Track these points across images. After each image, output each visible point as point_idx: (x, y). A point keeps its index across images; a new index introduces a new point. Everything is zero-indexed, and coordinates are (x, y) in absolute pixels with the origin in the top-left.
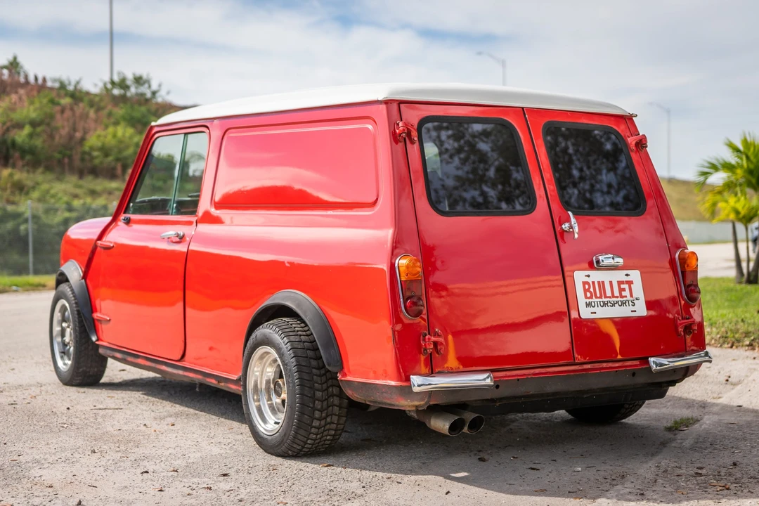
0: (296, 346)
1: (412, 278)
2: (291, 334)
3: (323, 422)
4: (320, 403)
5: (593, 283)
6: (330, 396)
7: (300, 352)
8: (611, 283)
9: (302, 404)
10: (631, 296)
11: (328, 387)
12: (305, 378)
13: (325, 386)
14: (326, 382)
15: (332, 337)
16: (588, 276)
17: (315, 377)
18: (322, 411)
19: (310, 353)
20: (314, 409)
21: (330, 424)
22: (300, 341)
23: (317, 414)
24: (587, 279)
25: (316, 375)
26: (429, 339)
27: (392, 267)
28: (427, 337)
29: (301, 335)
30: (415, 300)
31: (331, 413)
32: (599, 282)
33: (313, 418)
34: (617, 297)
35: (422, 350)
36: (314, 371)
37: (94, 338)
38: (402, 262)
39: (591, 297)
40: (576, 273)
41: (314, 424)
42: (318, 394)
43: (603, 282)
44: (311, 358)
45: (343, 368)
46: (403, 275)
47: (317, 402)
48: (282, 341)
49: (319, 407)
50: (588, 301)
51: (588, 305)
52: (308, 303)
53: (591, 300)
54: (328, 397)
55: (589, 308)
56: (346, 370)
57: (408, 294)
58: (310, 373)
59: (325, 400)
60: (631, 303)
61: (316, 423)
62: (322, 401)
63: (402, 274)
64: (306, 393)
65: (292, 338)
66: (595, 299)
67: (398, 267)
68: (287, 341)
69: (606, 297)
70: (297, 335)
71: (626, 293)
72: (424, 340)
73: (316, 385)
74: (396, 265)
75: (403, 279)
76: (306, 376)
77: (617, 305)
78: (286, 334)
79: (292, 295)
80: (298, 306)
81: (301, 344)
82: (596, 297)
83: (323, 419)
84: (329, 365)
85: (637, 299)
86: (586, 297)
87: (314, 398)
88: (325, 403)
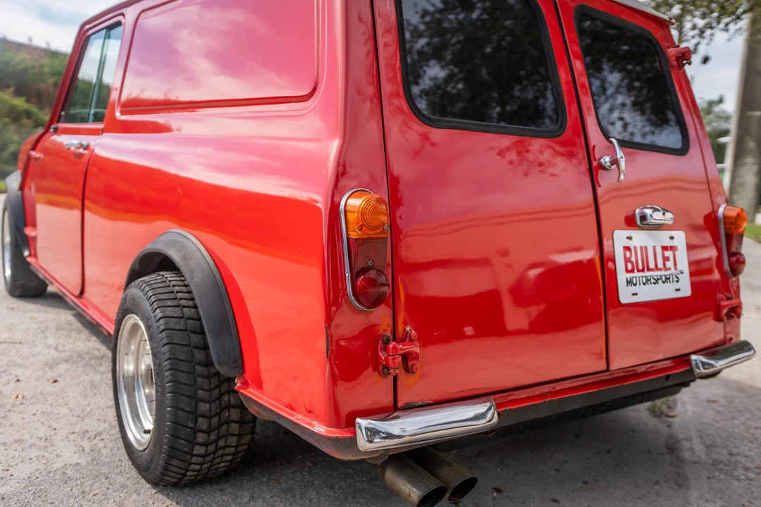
0: (172, 326)
1: (372, 234)
2: (169, 303)
3: (211, 448)
4: (206, 420)
5: (635, 248)
6: (226, 408)
7: (178, 338)
8: (654, 248)
9: (176, 423)
10: (676, 269)
11: (221, 395)
12: (183, 381)
13: (216, 393)
14: (218, 387)
15: (230, 316)
16: (630, 238)
17: (199, 380)
18: (208, 432)
19: (196, 339)
20: (195, 431)
21: (223, 448)
22: (182, 318)
23: (201, 437)
24: (628, 243)
25: (202, 376)
26: (394, 348)
27: (334, 208)
28: (391, 346)
29: (184, 307)
30: (372, 274)
31: (225, 433)
32: (641, 248)
33: (193, 443)
34: (660, 270)
35: (381, 367)
36: (199, 368)
37: (26, 253)
38: (353, 203)
39: (632, 271)
40: (617, 233)
41: (195, 452)
42: (204, 407)
43: (646, 248)
44: (196, 347)
45: (244, 371)
46: (353, 226)
47: (200, 419)
48: (152, 315)
49: (205, 427)
50: (629, 275)
51: (629, 282)
52: (199, 255)
53: (632, 275)
54: (222, 410)
55: (630, 287)
56: (247, 376)
57: (361, 263)
58: (192, 373)
59: (214, 416)
60: (675, 279)
61: (199, 450)
62: (209, 418)
63: (351, 226)
64: (182, 405)
65: (169, 312)
66: (637, 274)
67: (346, 211)
68: (160, 315)
69: (649, 269)
70: (179, 306)
71: (670, 264)
72: (385, 349)
73: (201, 392)
74: (342, 207)
75: (354, 235)
76: (183, 378)
77: (660, 282)
78: (161, 304)
79: (181, 239)
80: (185, 258)
81: (182, 322)
82: (639, 271)
83: (211, 444)
84: (221, 364)
85: (682, 273)
86: (627, 271)
87: (195, 415)
88: (215, 420)
